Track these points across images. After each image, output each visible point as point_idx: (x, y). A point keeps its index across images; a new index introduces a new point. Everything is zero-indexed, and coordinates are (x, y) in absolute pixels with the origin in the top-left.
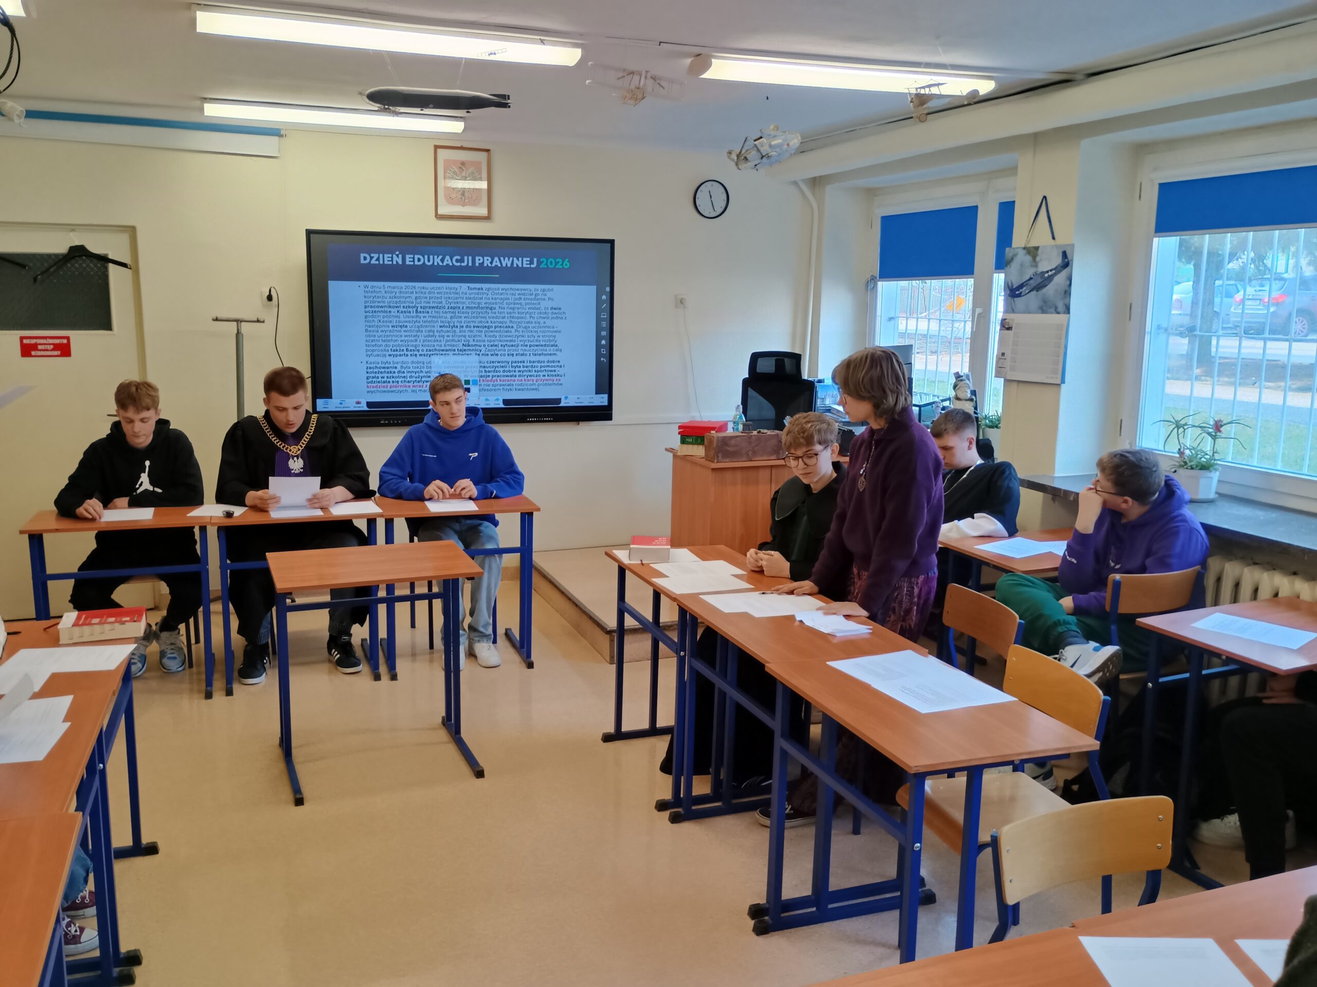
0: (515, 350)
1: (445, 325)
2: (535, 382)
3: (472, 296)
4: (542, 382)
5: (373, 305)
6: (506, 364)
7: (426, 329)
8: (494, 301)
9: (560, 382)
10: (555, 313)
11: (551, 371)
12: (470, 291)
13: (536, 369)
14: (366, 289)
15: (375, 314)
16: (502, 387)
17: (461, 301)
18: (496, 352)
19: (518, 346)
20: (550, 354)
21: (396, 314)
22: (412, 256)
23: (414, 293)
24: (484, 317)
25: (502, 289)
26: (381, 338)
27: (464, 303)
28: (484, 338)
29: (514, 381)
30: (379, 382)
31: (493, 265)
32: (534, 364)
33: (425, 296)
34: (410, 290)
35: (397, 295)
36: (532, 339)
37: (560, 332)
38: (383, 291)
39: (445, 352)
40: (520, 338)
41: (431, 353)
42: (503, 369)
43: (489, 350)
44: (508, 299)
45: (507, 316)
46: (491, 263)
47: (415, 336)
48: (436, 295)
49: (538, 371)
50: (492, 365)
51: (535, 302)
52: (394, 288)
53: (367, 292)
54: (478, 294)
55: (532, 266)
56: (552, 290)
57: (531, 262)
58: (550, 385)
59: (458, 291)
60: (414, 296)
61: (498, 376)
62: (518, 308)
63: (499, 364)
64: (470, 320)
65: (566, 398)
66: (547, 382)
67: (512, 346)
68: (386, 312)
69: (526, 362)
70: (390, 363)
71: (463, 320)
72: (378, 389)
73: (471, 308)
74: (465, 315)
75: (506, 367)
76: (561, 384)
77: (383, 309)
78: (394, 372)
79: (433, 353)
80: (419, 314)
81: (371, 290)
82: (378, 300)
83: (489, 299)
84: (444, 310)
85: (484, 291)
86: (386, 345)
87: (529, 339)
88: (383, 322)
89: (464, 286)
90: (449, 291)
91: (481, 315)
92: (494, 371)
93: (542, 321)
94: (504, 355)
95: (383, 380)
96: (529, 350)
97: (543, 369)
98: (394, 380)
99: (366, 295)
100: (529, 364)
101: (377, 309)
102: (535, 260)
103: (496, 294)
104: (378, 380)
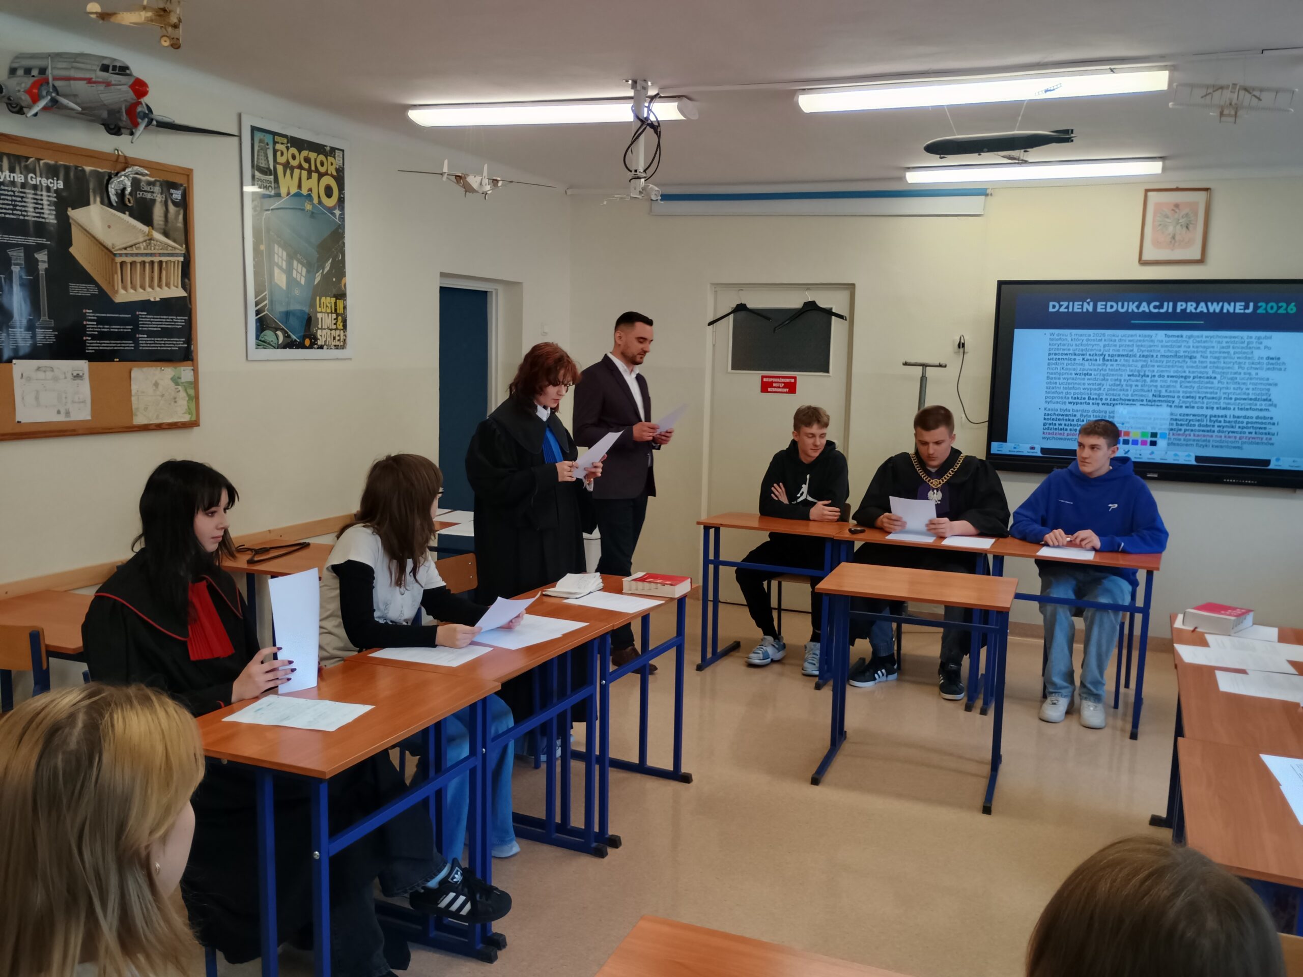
0: (1216, 403)
1: (1135, 374)
2: (1238, 439)
3: (1169, 344)
4: (1247, 440)
5: (1057, 352)
6: (1203, 418)
7: (1111, 377)
8: (1195, 350)
9: (1271, 442)
10: (1272, 364)
11: (1260, 428)
12: (1167, 339)
13: (1241, 425)
14: (1052, 337)
15: (1058, 361)
16: (1195, 443)
17: (1156, 349)
18: (1192, 405)
19: (1220, 398)
20: (1261, 410)
21: (1081, 362)
22: (1104, 303)
23: (1103, 340)
24: (1181, 367)
25: (1207, 337)
26: (1062, 386)
27: (1159, 351)
28: (1178, 388)
29: (1212, 436)
30: (1056, 429)
31: (1198, 311)
32: (1238, 420)
33: (1115, 343)
34: (1098, 338)
35: (1083, 343)
36: (1239, 391)
37: (1276, 385)
38: (1069, 338)
39: (1131, 402)
40: (1225, 391)
41: (1116, 402)
42: (1199, 423)
43: (1184, 402)
44: (1213, 347)
45: (1209, 365)
46: (1196, 309)
47: (1099, 384)
48: (1127, 343)
49: (1243, 428)
50: (1186, 417)
51: (1246, 351)
52: (1081, 335)
53: (1052, 340)
54: (1176, 341)
55: (1247, 311)
56: (1271, 338)
57: (1247, 307)
58: (1258, 443)
59: (1153, 338)
60: (1102, 344)
61: (1192, 430)
62: (1225, 358)
63: (1194, 418)
64: (1164, 369)
65: (1278, 460)
66: (1254, 440)
67: (1213, 398)
68: (1070, 359)
69: (1228, 416)
70: (1069, 411)
71: (1156, 369)
72: (1054, 436)
73: (1167, 357)
74: (1158, 364)
75: (1202, 421)
76: (1272, 444)
77: (1066, 357)
78: (1073, 420)
79: (1118, 402)
80: (1106, 363)
81: (1057, 338)
82: (1063, 347)
83: (1189, 347)
84: (1135, 359)
85: (1184, 339)
86: (1067, 393)
87: (1235, 391)
88: (1067, 369)
89: (1160, 334)
90: (1142, 339)
91: (1177, 364)
92: (1187, 425)
93: (1253, 372)
94: (1202, 408)
95: (1060, 427)
96: (1234, 404)
97: (1249, 425)
98: (1072, 427)
99: (1052, 342)
100: (1232, 419)
101: (1060, 357)
102: (1251, 305)
103: (1199, 342)
104: (1055, 427)
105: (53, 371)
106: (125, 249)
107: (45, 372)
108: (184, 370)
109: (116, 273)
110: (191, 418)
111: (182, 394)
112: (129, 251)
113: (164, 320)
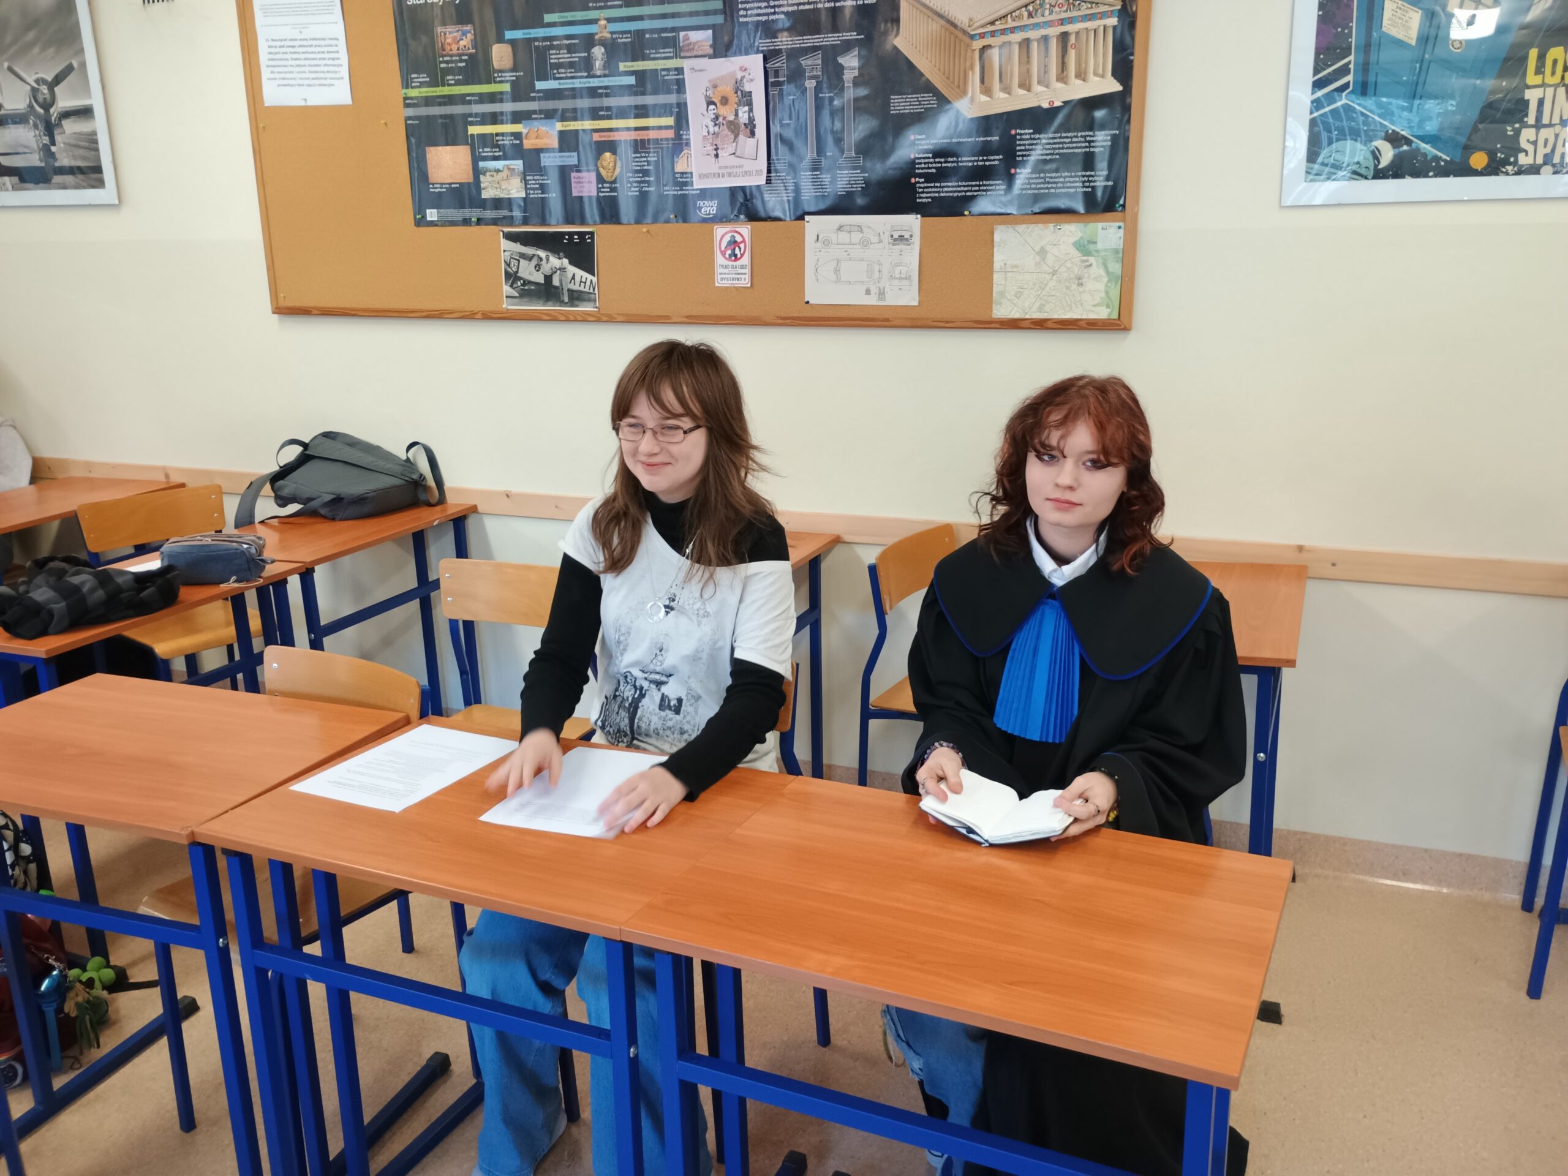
105: (861, 231)
106: (992, 23)
107: (850, 232)
108: (1103, 229)
109: (972, 68)
110: (1110, 314)
111: (1097, 270)
112: (999, 26)
113: (1067, 140)
